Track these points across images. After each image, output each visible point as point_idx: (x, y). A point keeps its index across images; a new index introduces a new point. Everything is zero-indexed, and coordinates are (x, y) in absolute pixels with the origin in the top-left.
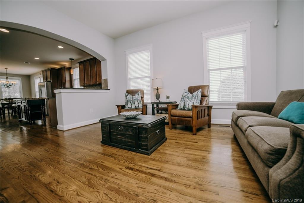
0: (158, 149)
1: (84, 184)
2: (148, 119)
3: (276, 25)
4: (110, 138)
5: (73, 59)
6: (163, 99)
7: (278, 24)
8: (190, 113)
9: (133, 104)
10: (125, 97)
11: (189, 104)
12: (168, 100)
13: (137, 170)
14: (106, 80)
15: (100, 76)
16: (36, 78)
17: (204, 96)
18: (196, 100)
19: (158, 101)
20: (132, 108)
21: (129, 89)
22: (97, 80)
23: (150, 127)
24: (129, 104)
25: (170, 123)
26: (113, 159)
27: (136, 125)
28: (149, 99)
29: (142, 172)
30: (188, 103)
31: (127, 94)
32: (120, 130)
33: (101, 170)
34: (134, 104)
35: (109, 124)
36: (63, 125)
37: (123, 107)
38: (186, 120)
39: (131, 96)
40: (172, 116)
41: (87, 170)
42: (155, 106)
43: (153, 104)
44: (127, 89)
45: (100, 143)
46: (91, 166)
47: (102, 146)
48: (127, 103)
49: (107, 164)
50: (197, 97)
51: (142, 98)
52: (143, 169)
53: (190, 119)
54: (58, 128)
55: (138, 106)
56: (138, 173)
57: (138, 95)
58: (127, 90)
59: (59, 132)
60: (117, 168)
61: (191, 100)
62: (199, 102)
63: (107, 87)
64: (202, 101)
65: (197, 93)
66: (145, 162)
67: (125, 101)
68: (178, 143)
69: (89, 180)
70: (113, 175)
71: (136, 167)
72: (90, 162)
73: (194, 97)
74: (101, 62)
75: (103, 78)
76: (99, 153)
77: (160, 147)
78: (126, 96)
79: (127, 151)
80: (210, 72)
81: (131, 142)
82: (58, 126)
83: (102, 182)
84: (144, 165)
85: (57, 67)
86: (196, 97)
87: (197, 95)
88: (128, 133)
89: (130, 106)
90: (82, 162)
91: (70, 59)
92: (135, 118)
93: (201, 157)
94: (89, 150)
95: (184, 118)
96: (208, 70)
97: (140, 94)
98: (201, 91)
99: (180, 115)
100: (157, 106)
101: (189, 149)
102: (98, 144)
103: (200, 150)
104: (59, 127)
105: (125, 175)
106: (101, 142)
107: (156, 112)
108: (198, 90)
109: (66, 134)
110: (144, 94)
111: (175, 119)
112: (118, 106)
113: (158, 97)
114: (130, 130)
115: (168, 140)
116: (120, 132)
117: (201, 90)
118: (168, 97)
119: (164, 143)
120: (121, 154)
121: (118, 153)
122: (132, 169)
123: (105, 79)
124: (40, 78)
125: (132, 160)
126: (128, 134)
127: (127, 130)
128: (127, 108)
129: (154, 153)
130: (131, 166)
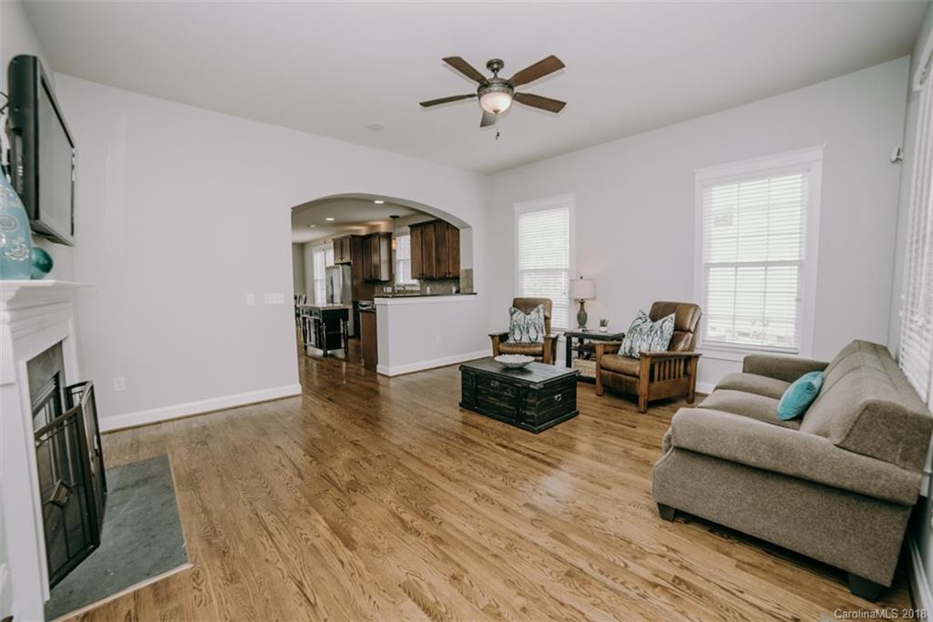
0: (556, 427)
1: (442, 452)
2: (541, 374)
3: (894, 157)
4: (477, 399)
5: (398, 217)
6: (593, 327)
7: (901, 157)
8: (635, 367)
9: (524, 333)
10: (509, 316)
11: (642, 346)
12: (603, 329)
13: (512, 449)
14: (469, 272)
15: (457, 262)
16: (317, 251)
17: (680, 329)
18: (656, 339)
19: (580, 331)
20: (523, 341)
21: (520, 297)
22: (451, 269)
23: (541, 389)
24: (517, 331)
25: (598, 381)
26: (479, 431)
27: (519, 383)
28: (563, 321)
29: (519, 452)
30: (638, 344)
31: (513, 310)
32: (493, 388)
33: (461, 441)
34: (528, 332)
35: (477, 376)
36: (388, 365)
37: (504, 337)
38: (626, 381)
39: (522, 314)
40: (602, 368)
41: (443, 439)
42: (575, 340)
43: (569, 336)
44: (516, 297)
45: (458, 405)
46: (448, 435)
47: (461, 411)
48: (513, 330)
49: (469, 436)
50: (662, 332)
51: (546, 318)
52: (522, 449)
53: (634, 379)
54: (378, 371)
55: (535, 337)
56: (513, 452)
57: (538, 312)
58: (515, 300)
59: (379, 378)
60: (484, 442)
61: (646, 337)
62: (667, 343)
63: (472, 287)
64: (675, 340)
65: (664, 322)
66: (527, 441)
67: (509, 325)
68: (597, 423)
69: (447, 449)
70: (479, 449)
71: (512, 446)
72: (445, 430)
73: (654, 331)
74: (458, 230)
75: (463, 267)
76: (457, 420)
77: (560, 425)
78: (512, 314)
79: (502, 424)
80: (711, 269)
81: (510, 410)
82: (378, 366)
83: (464, 454)
84: (524, 445)
85: (363, 231)
86: (659, 333)
87: (661, 327)
88: (506, 393)
89: (518, 337)
90: (434, 429)
91: (392, 217)
92: (522, 369)
93: (622, 449)
94: (442, 414)
95: (624, 376)
96: (706, 264)
97: (542, 310)
98: (674, 318)
99: (617, 369)
100: (581, 341)
101: (611, 434)
102: (456, 408)
103: (630, 440)
104: (380, 368)
105: (493, 451)
106: (461, 405)
107: (575, 353)
108: (667, 315)
109: (392, 383)
110: (553, 309)
111: (607, 376)
112: (493, 336)
113: (582, 319)
114: (509, 390)
115: (580, 416)
116: (492, 391)
117: (673, 315)
118: (603, 324)
119: (572, 420)
120: (492, 426)
121: (489, 425)
122: (505, 447)
123: (466, 270)
124: (324, 250)
125: (508, 436)
126: (505, 396)
127: (505, 389)
128: (511, 341)
129: (545, 432)
130: (505, 443)
